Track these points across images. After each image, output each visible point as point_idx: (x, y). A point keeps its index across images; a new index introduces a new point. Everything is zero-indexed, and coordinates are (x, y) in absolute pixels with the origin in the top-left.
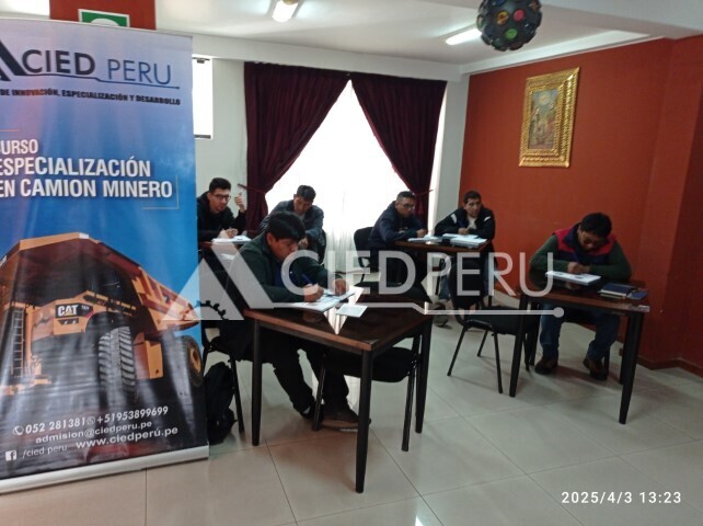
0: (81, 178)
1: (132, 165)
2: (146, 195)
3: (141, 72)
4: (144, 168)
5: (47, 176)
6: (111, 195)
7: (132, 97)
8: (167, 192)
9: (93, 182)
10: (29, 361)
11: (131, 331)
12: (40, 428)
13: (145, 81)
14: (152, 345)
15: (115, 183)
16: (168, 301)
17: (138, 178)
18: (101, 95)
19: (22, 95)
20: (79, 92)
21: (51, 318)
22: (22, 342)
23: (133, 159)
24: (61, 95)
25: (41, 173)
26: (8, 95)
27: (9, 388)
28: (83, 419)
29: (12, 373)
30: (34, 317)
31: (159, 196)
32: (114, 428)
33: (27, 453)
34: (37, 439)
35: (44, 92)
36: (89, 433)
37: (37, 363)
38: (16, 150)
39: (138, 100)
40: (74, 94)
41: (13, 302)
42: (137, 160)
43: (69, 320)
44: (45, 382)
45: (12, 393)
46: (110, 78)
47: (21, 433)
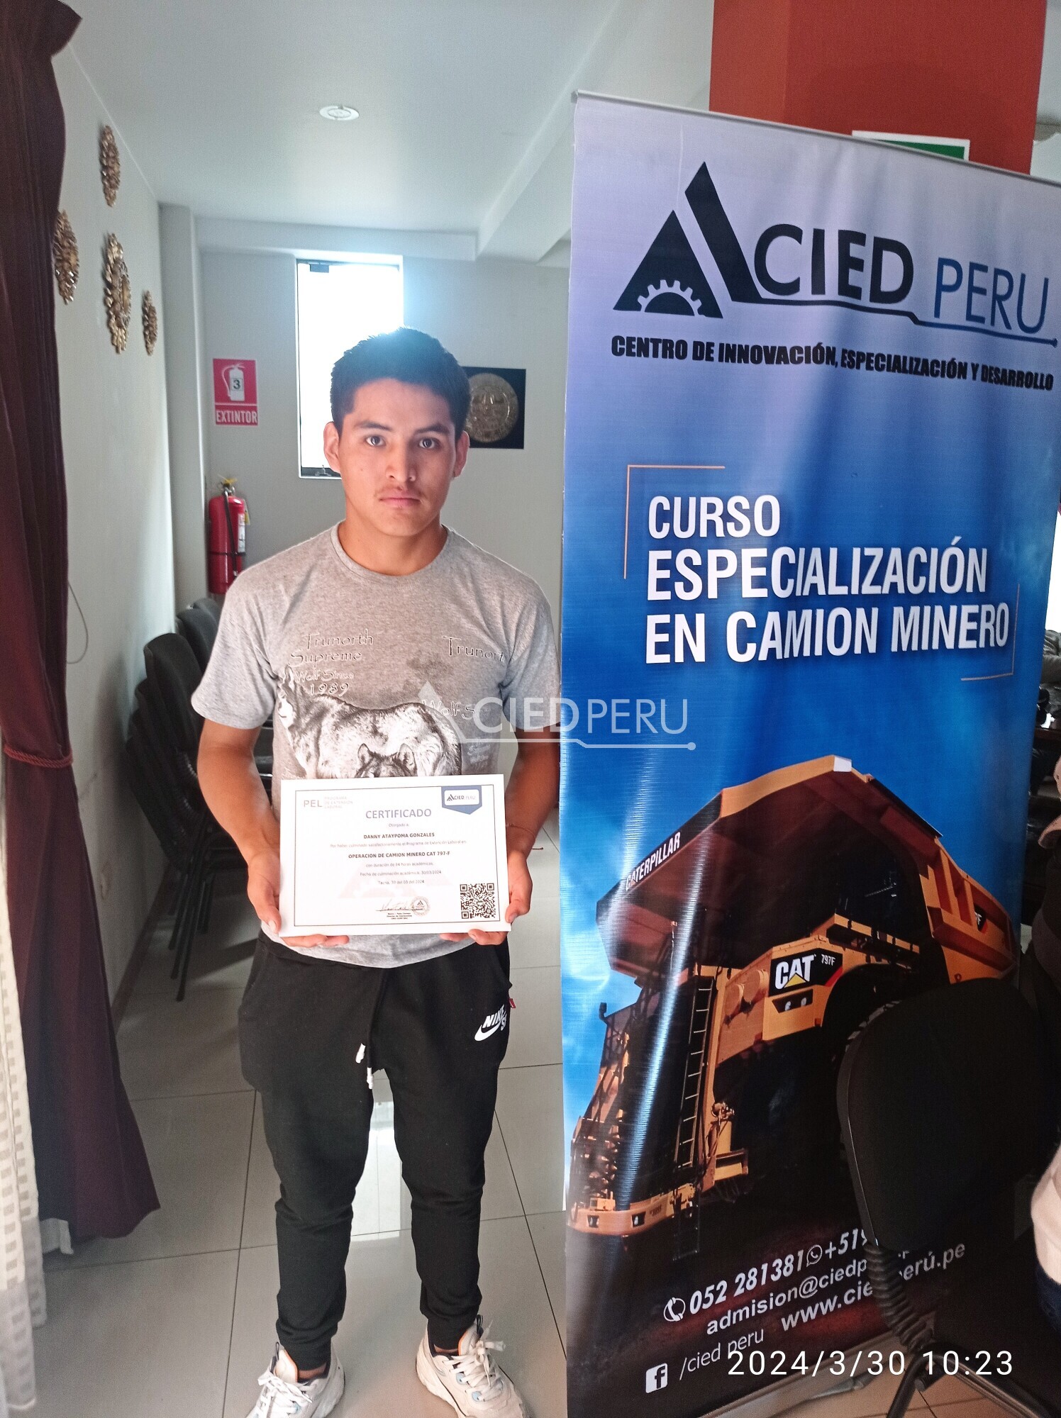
0: (851, 602)
1: (953, 559)
2: (972, 644)
4: (977, 568)
5: (791, 600)
6: (904, 648)
8: (1002, 636)
9: (875, 611)
10: (709, 1118)
12: (717, 1295)
15: (915, 610)
16: (981, 927)
17: (961, 598)
18: (915, 363)
19: (739, 361)
20: (870, 355)
21: (759, 997)
22: (701, 1069)
23: (956, 546)
24: (839, 364)
25: (782, 594)
26: (710, 359)
27: (667, 1198)
28: (800, 1254)
29: (676, 1159)
30: (727, 999)
31: (992, 644)
32: (854, 1267)
33: (687, 1366)
34: (709, 1325)
35: (803, 355)
36: (808, 1287)
37: (723, 1123)
38: (711, 524)
39: (984, 379)
40: (859, 361)
41: (697, 966)
42: (964, 547)
43: (793, 999)
44: (735, 1170)
45: (670, 1211)
46: (937, 314)
47: (681, 1315)
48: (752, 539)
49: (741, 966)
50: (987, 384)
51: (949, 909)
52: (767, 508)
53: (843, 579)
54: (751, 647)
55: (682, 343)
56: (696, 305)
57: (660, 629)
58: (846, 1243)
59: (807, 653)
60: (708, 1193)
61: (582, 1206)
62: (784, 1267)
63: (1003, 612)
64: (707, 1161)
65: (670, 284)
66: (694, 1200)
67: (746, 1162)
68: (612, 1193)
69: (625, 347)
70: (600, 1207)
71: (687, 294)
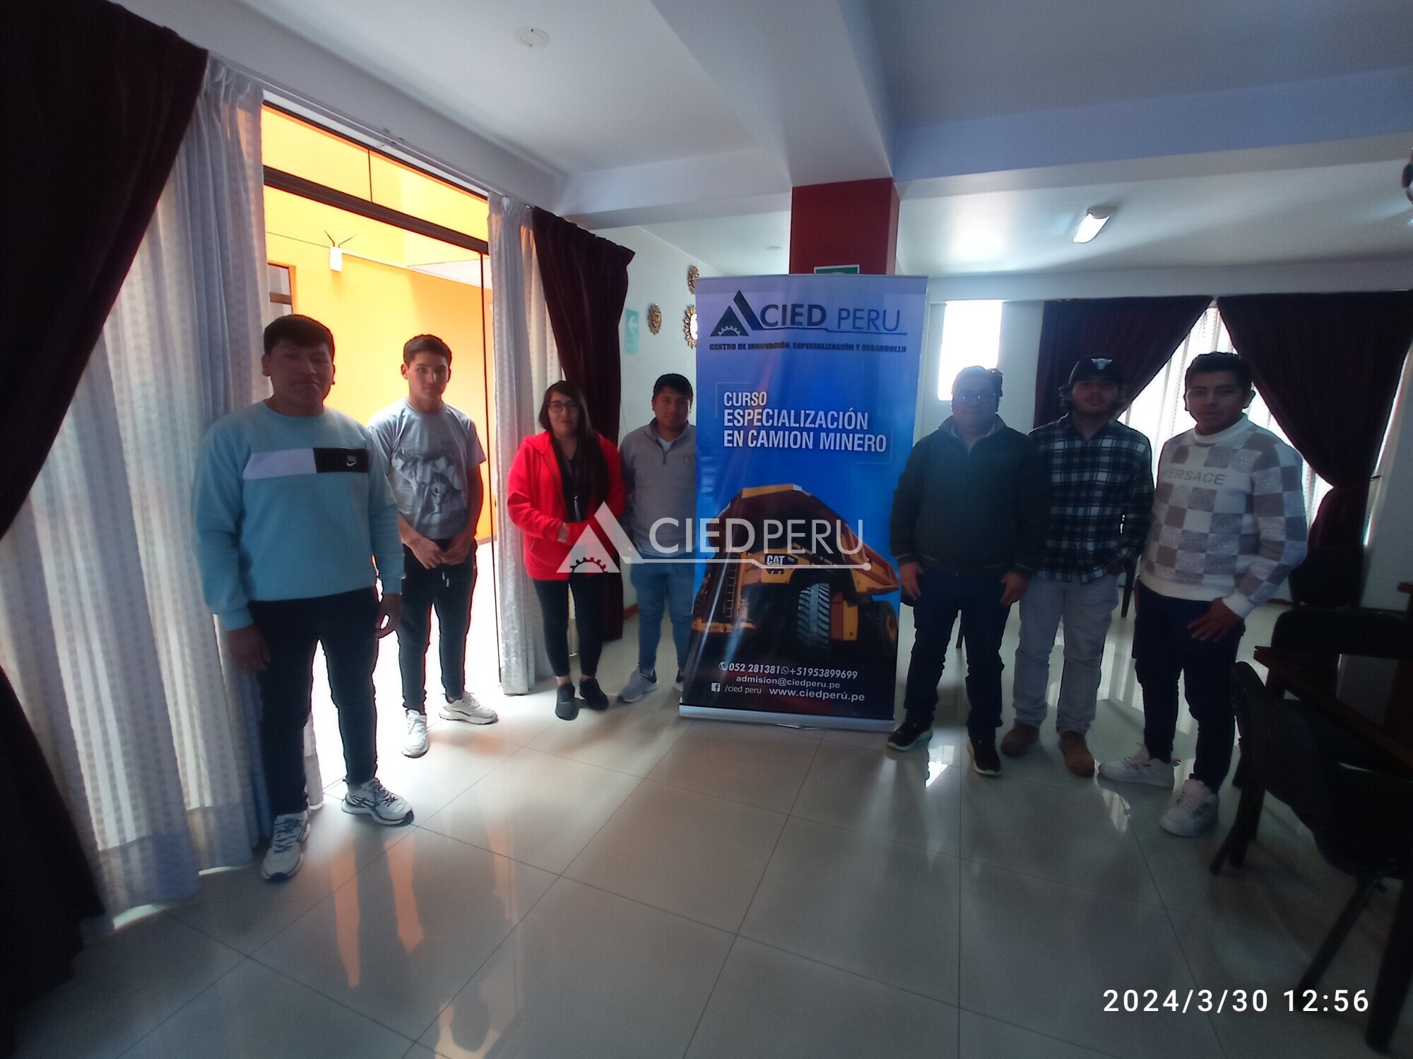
0: (801, 430)
1: (850, 416)
2: (861, 449)
3: (869, 319)
4: (861, 420)
5: (772, 427)
7: (858, 346)
8: (881, 448)
9: (812, 434)
10: (739, 604)
11: (831, 588)
12: (741, 668)
13: (873, 329)
14: (849, 606)
15: (832, 435)
17: (855, 431)
18: (828, 346)
19: (758, 349)
20: (808, 344)
22: (734, 585)
23: (852, 411)
24: (792, 348)
25: (767, 425)
26: (745, 349)
28: (778, 667)
31: (873, 450)
32: (805, 682)
33: (728, 688)
34: (738, 678)
35: (778, 346)
36: (782, 682)
37: (744, 607)
39: (864, 350)
40: (801, 346)
42: (856, 412)
45: (722, 630)
46: (839, 328)
47: (726, 669)
48: (759, 406)
52: (763, 396)
54: (756, 442)
55: (734, 345)
56: (738, 333)
57: (729, 435)
58: (801, 672)
62: (771, 669)
63: (881, 438)
64: (738, 619)
65: (730, 327)
67: (754, 624)
69: (715, 347)
71: (736, 329)
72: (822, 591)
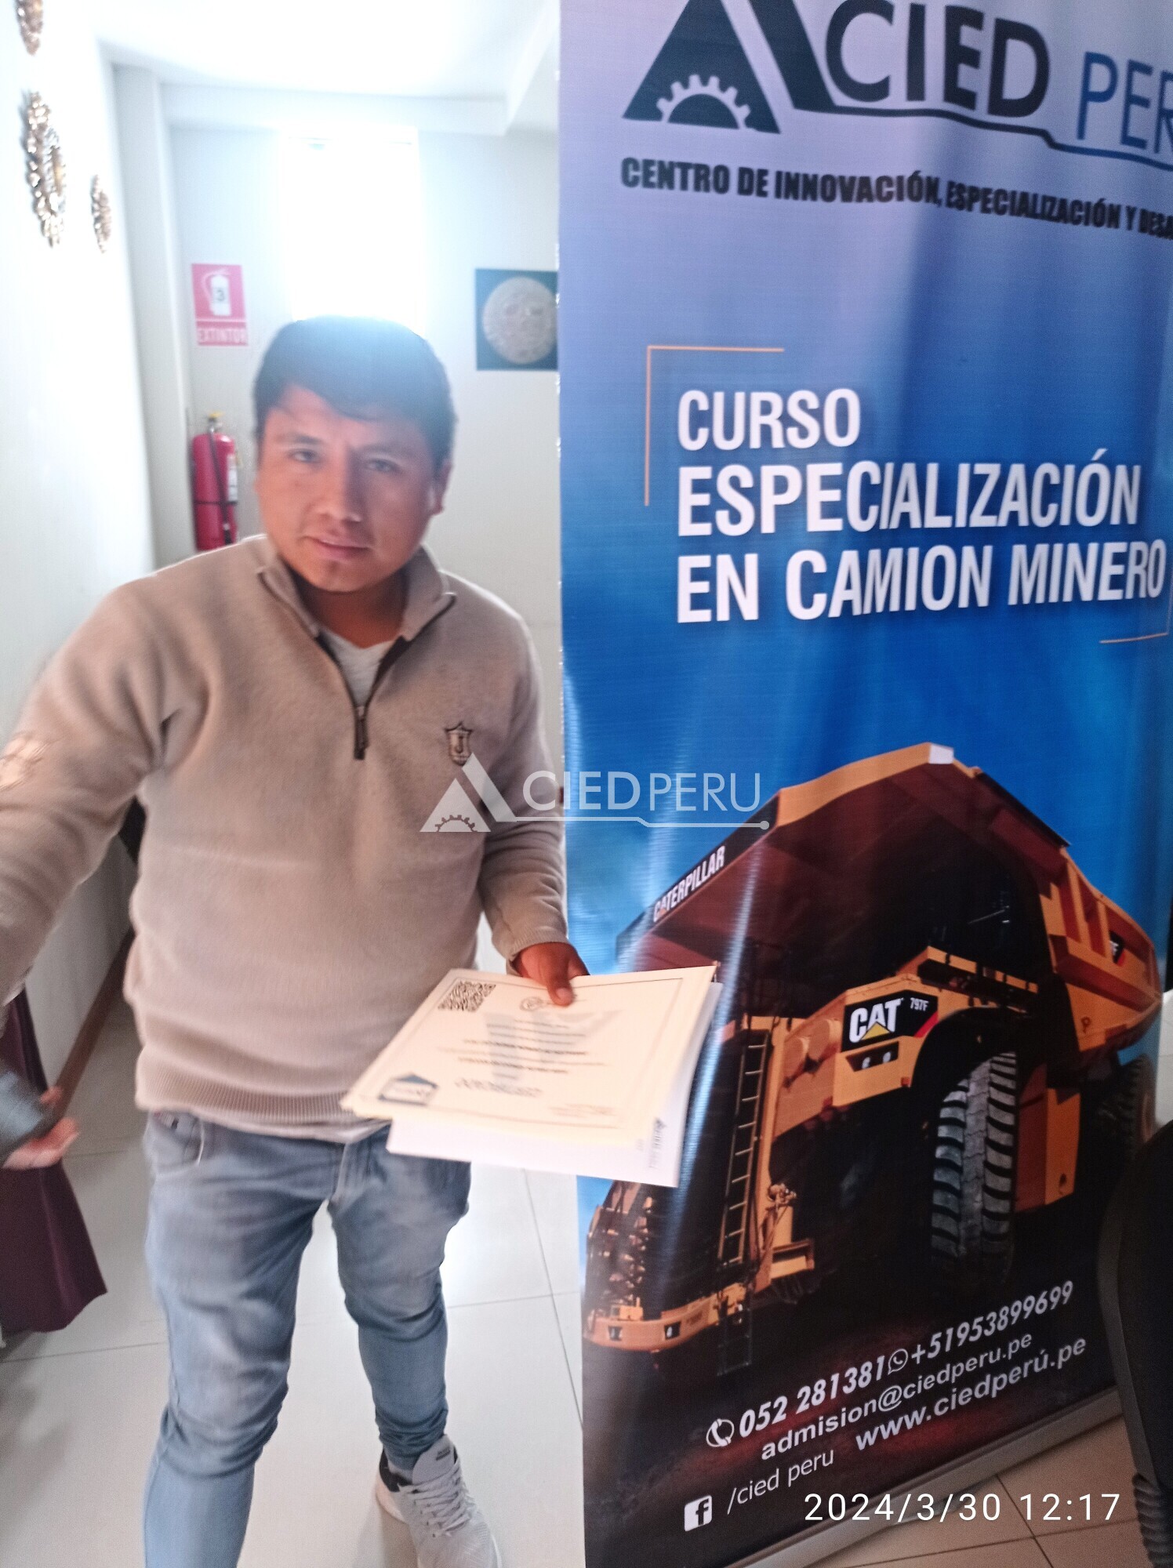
0: (955, 538)
2: (1116, 595)
4: (1126, 492)
5: (874, 535)
6: (1026, 600)
8: (1156, 579)
9: (988, 551)
10: (764, 1203)
11: (1019, 1061)
12: (773, 1412)
14: (1061, 1099)
15: (1041, 549)
16: (1117, 958)
17: (1104, 532)
18: (1048, 204)
19: (805, 198)
20: (987, 191)
21: (829, 1053)
22: (752, 1145)
23: (1099, 461)
24: (944, 202)
25: (863, 526)
26: (762, 194)
27: (709, 1303)
28: (881, 1360)
29: (720, 1254)
30: (787, 1056)
31: (1142, 594)
32: (947, 1372)
33: (737, 1497)
34: (765, 1449)
35: (893, 189)
36: (890, 1398)
37: (782, 1209)
38: (766, 431)
39: (1143, 229)
40: (973, 200)
41: (746, 1018)
42: (1110, 463)
43: (875, 1053)
44: (799, 1264)
45: (713, 1317)
46: (1081, 134)
47: (729, 1439)
48: (822, 451)
49: (805, 1013)
50: (1146, 236)
51: (1077, 938)
52: (842, 407)
53: (946, 506)
54: (820, 599)
55: (722, 170)
56: (741, 113)
57: (697, 575)
58: (938, 1345)
59: (895, 606)
60: (762, 1294)
61: (601, 1315)
62: (860, 1376)
63: (1158, 552)
64: (761, 1256)
65: (705, 82)
66: (745, 1302)
67: (811, 1255)
68: (638, 1300)
69: (639, 173)
70: (623, 1316)
71: (729, 97)
72: (998, 1080)
